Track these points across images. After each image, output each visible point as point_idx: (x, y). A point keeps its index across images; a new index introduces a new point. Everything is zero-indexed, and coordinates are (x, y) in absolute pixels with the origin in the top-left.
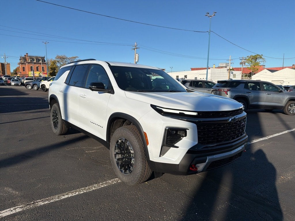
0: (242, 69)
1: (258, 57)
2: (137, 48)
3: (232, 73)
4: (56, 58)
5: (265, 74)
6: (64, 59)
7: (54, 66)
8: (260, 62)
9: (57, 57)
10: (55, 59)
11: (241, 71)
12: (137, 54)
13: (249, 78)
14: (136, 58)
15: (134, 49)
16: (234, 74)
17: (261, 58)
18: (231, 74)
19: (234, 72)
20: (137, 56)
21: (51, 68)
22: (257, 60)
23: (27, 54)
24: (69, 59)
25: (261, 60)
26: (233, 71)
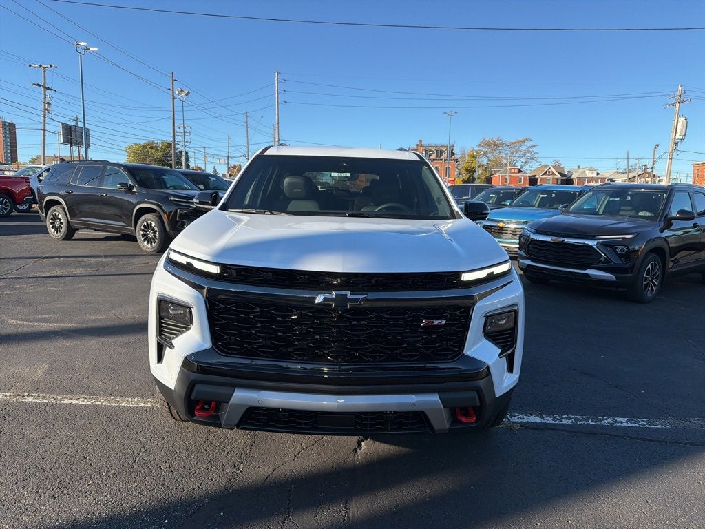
2: (681, 102)
4: (480, 146)
6: (497, 145)
7: (473, 165)
9: (482, 142)
10: (476, 148)
12: (683, 119)
14: (679, 130)
15: (674, 105)
20: (680, 124)
21: (467, 170)
23: (421, 141)
24: (508, 146)
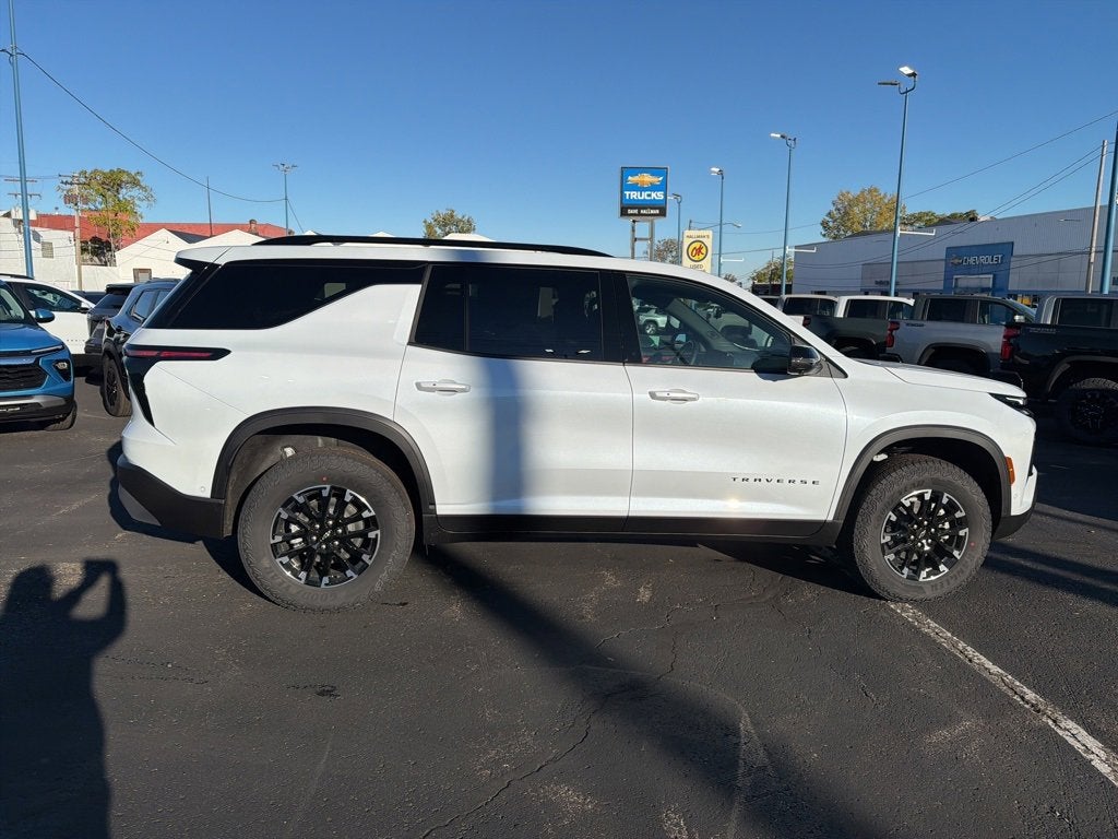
0: (77, 224)
1: (125, 178)
3: (37, 237)
5: (165, 246)
8: (137, 202)
11: (72, 228)
13: (96, 258)
16: (43, 244)
17: (135, 183)
18: (33, 243)
19: (47, 234)
22: (124, 191)
25: (135, 192)
26: (37, 229)
